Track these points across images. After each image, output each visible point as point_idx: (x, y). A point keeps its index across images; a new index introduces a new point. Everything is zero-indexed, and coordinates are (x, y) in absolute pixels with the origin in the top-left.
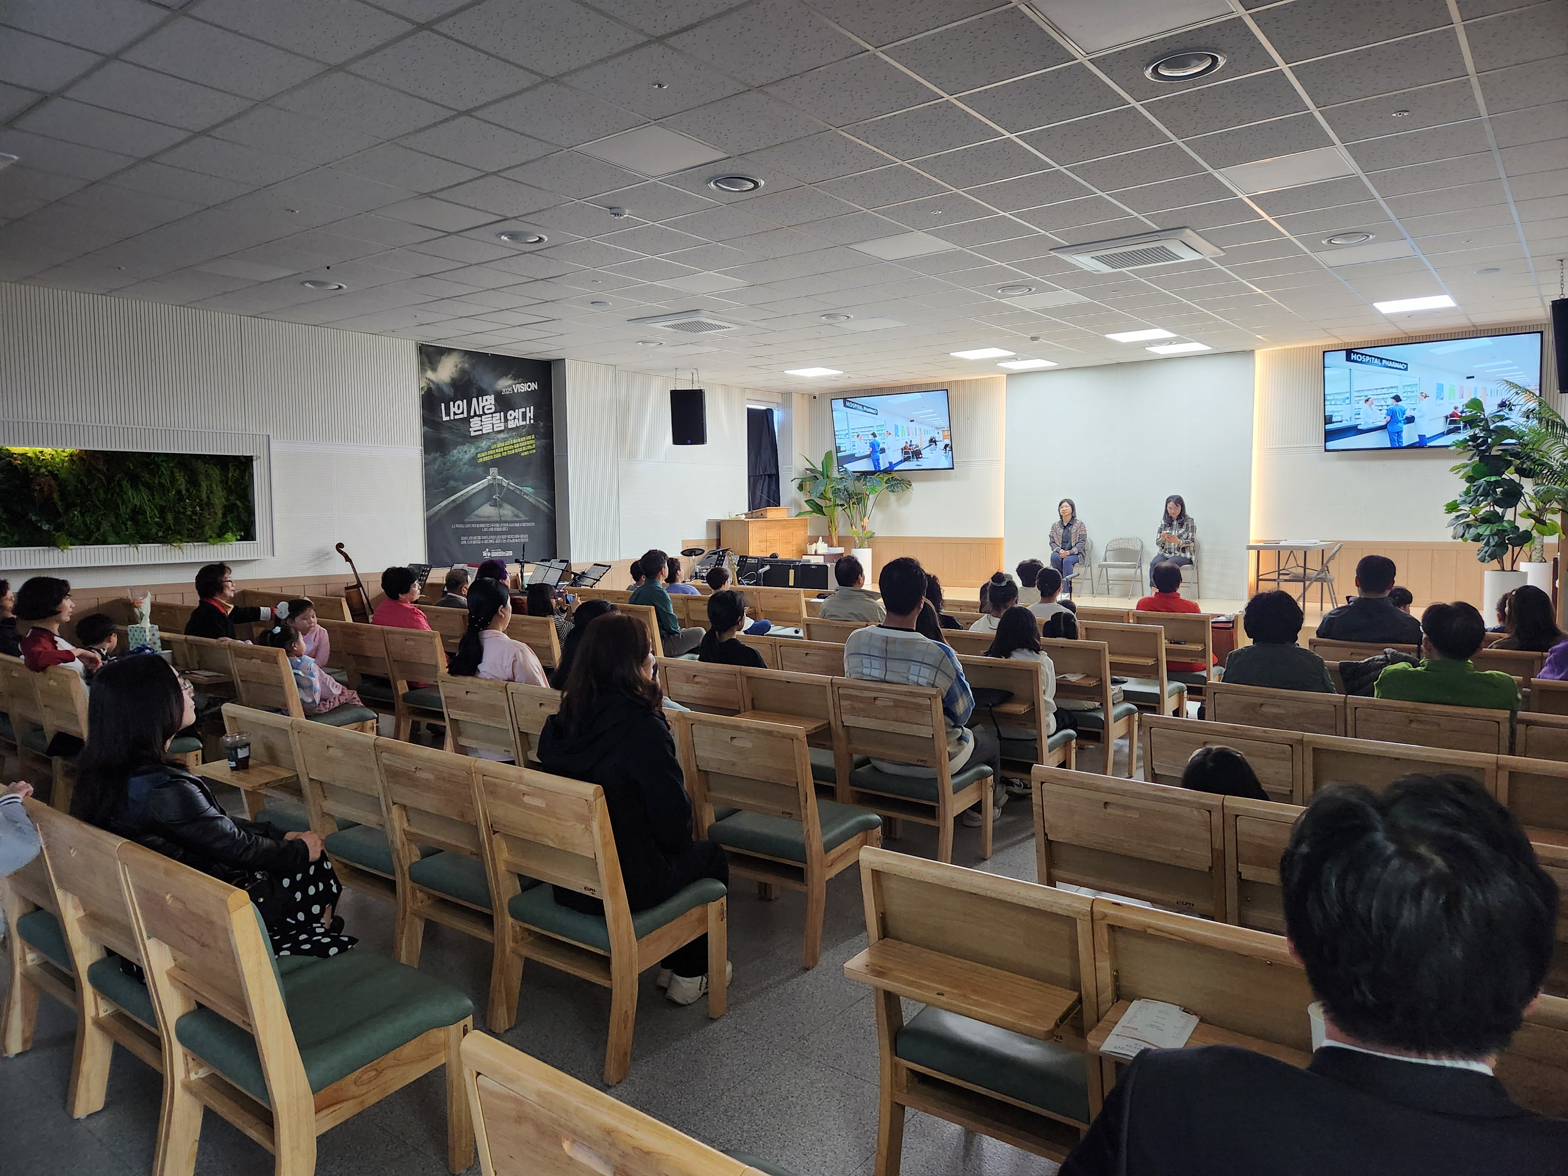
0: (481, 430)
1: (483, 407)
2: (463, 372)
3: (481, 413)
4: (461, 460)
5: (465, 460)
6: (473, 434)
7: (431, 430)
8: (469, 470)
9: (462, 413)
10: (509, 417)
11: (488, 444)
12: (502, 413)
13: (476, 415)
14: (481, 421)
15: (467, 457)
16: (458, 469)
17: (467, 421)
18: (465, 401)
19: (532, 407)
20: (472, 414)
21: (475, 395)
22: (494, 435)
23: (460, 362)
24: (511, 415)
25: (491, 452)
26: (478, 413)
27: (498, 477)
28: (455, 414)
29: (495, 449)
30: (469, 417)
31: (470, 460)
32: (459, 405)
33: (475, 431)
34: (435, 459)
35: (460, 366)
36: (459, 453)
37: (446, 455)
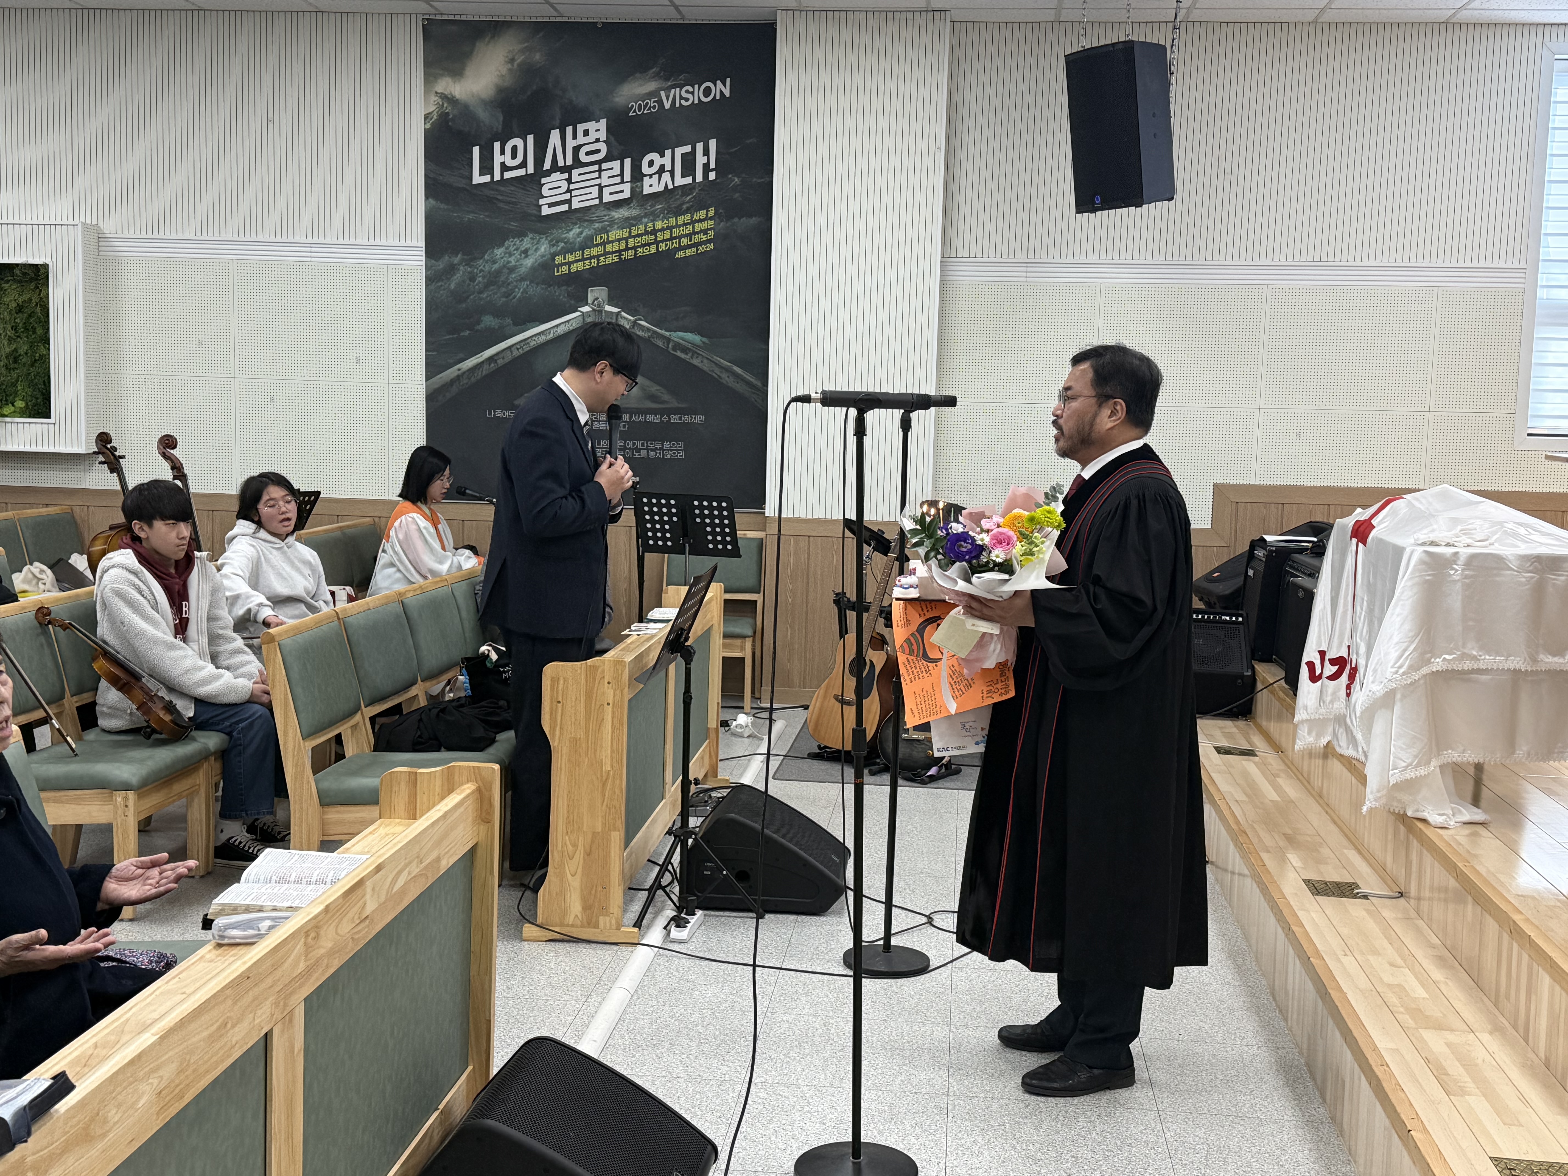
0: (569, 202)
1: (577, 149)
2: (528, 72)
3: (569, 162)
4: (512, 270)
5: (523, 270)
6: (546, 211)
7: (443, 206)
8: (531, 291)
9: (524, 164)
10: (645, 169)
11: (587, 232)
12: (628, 162)
13: (555, 168)
14: (569, 181)
15: (529, 262)
16: (504, 290)
17: (533, 183)
18: (530, 139)
19: (713, 143)
20: (547, 166)
21: (557, 122)
22: (601, 212)
23: (522, 51)
24: (651, 163)
25: (594, 251)
26: (561, 163)
27: (608, 308)
28: (504, 168)
29: (604, 244)
30: (540, 173)
31: (533, 269)
32: (514, 149)
33: (551, 205)
34: (451, 269)
35: (520, 59)
36: (511, 255)
37: (475, 259)
